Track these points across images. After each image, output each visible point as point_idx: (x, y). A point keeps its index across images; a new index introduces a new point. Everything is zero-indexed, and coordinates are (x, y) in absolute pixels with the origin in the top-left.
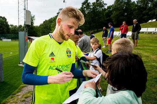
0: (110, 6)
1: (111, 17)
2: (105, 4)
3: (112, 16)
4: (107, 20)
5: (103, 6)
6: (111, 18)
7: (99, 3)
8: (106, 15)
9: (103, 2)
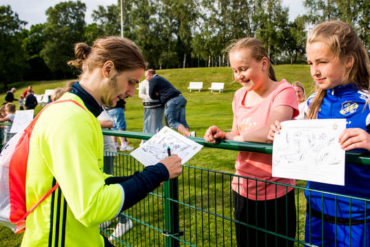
0: (37, 25)
1: (41, 54)
2: (22, 22)
3: (43, 52)
4: (31, 60)
5: (17, 27)
6: (43, 56)
7: (5, 17)
8: (28, 48)
9: (17, 15)
